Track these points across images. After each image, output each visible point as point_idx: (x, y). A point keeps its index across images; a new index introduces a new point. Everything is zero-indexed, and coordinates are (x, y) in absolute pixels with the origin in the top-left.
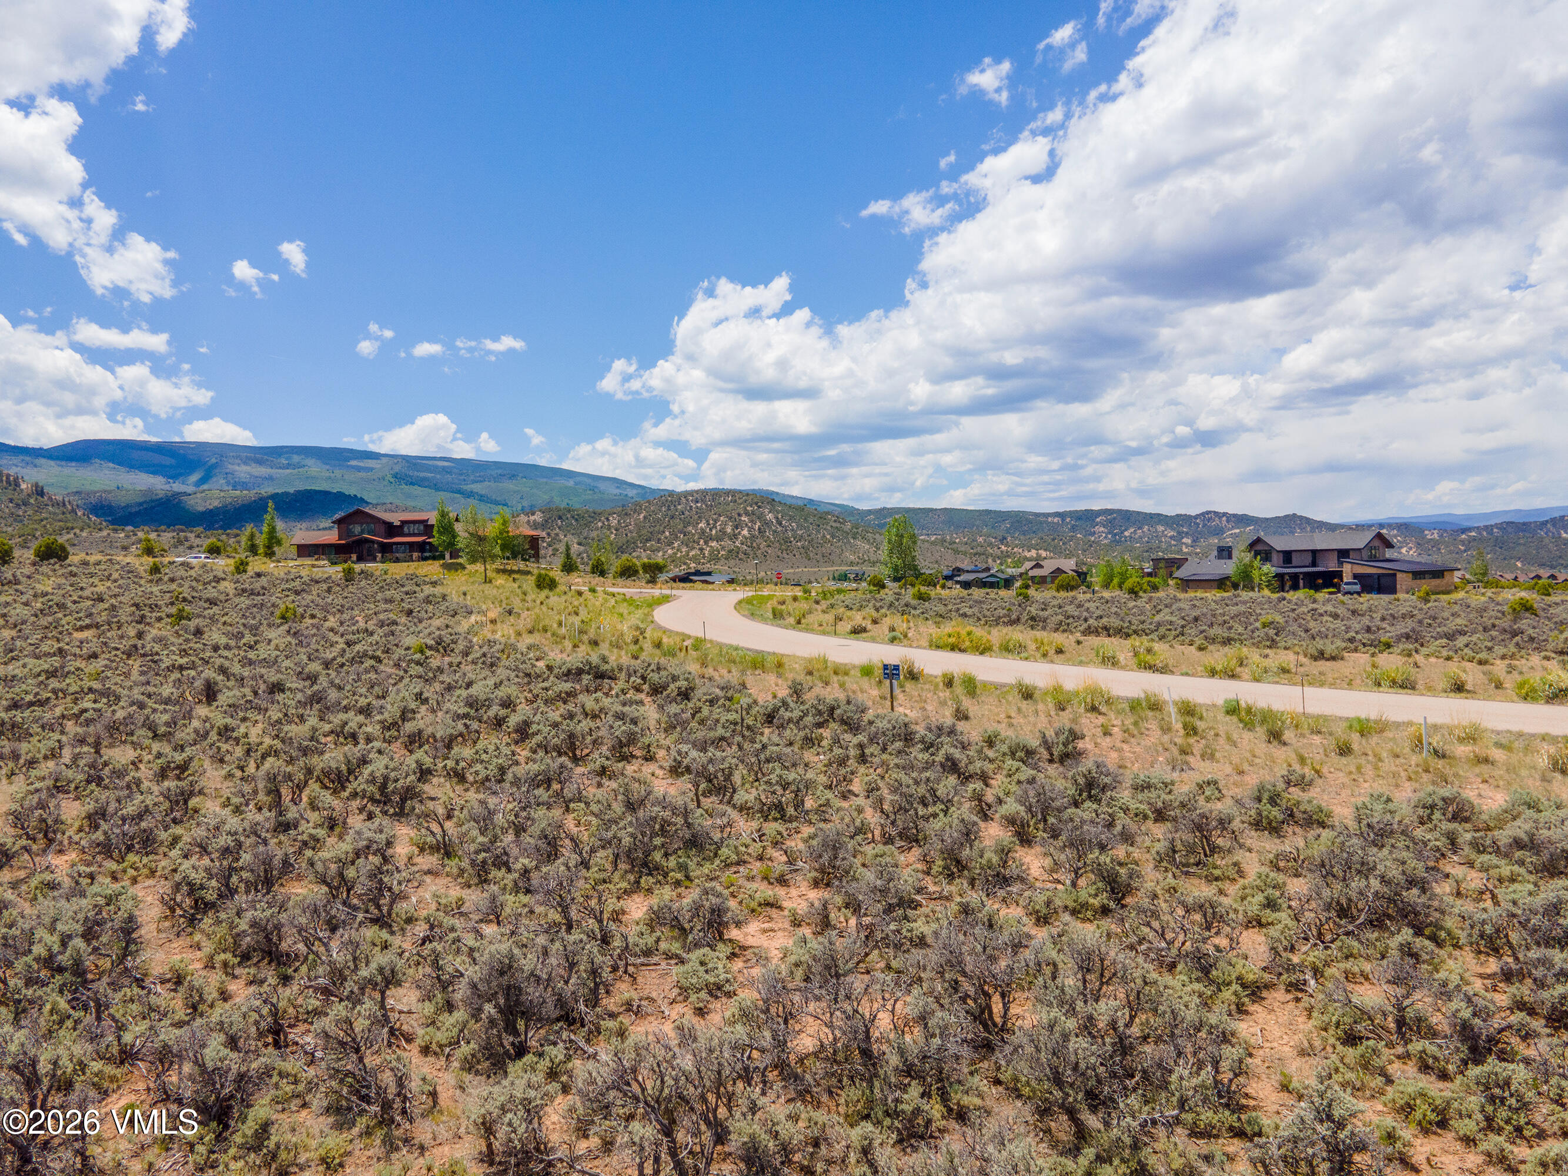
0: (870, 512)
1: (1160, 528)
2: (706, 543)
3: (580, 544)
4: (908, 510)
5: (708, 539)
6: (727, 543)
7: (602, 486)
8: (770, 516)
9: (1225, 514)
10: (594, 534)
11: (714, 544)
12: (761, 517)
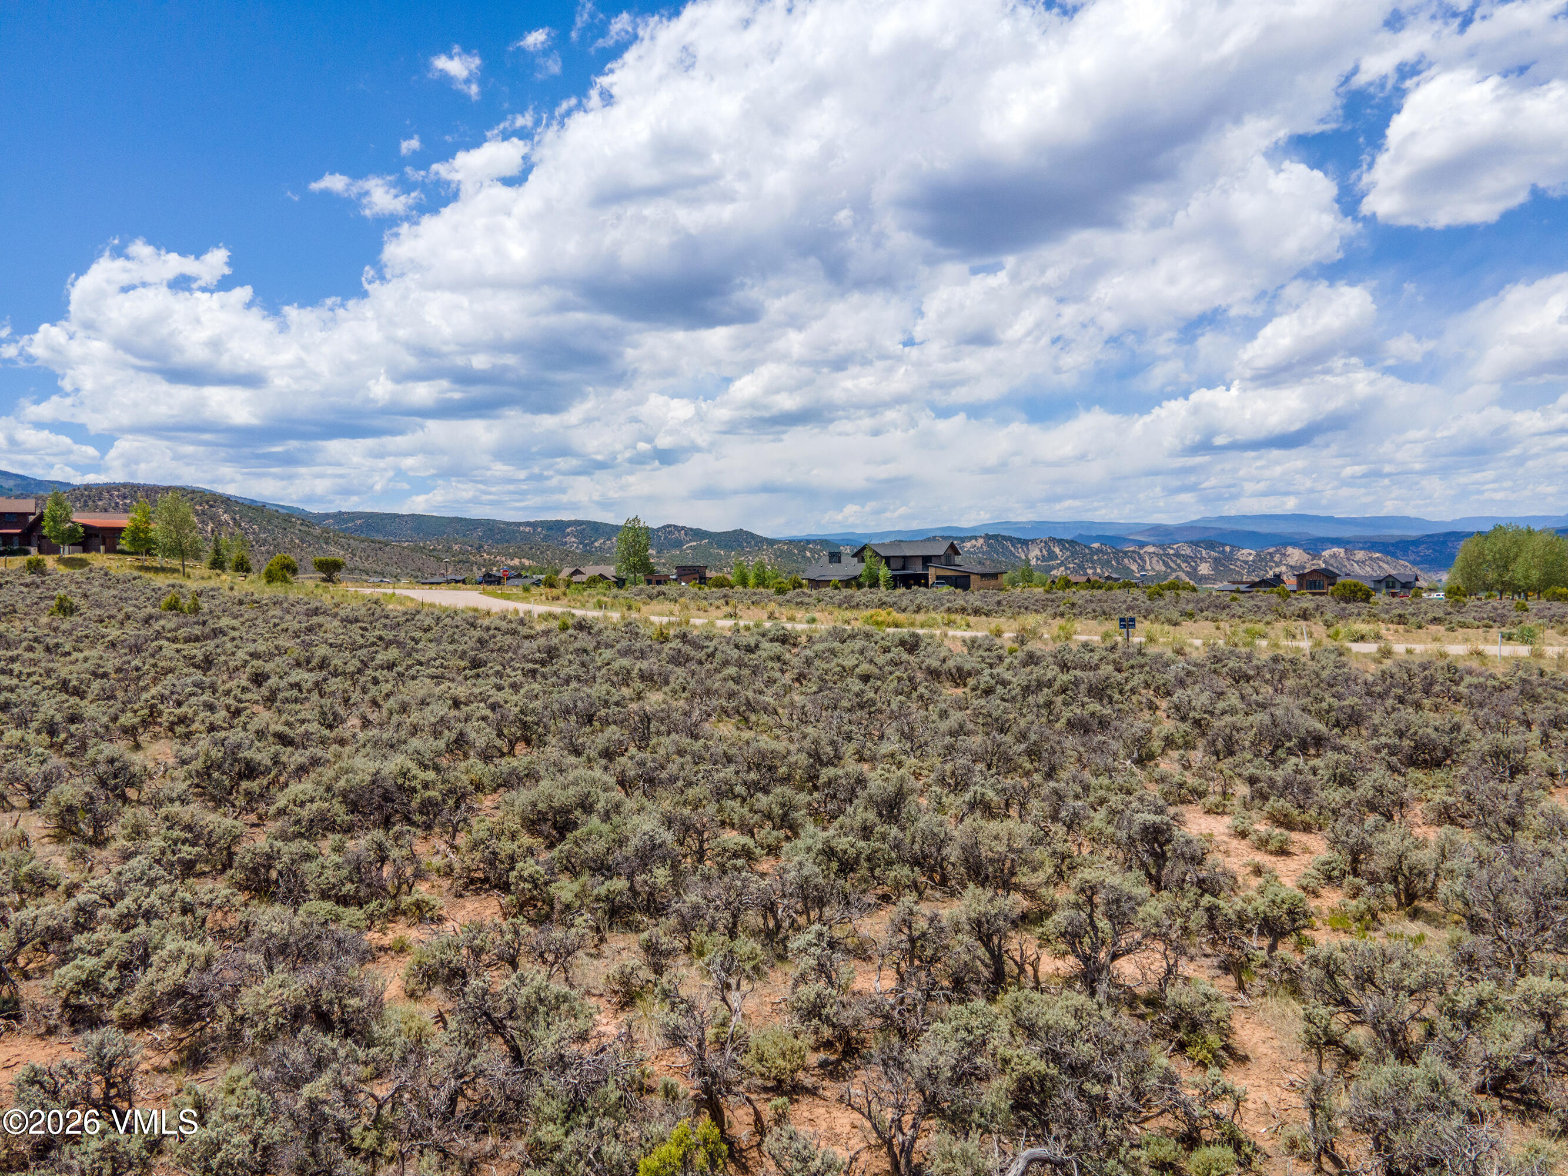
0: (327, 516)
4: (372, 515)
8: (225, 517)
9: (683, 528)
12: (214, 518)
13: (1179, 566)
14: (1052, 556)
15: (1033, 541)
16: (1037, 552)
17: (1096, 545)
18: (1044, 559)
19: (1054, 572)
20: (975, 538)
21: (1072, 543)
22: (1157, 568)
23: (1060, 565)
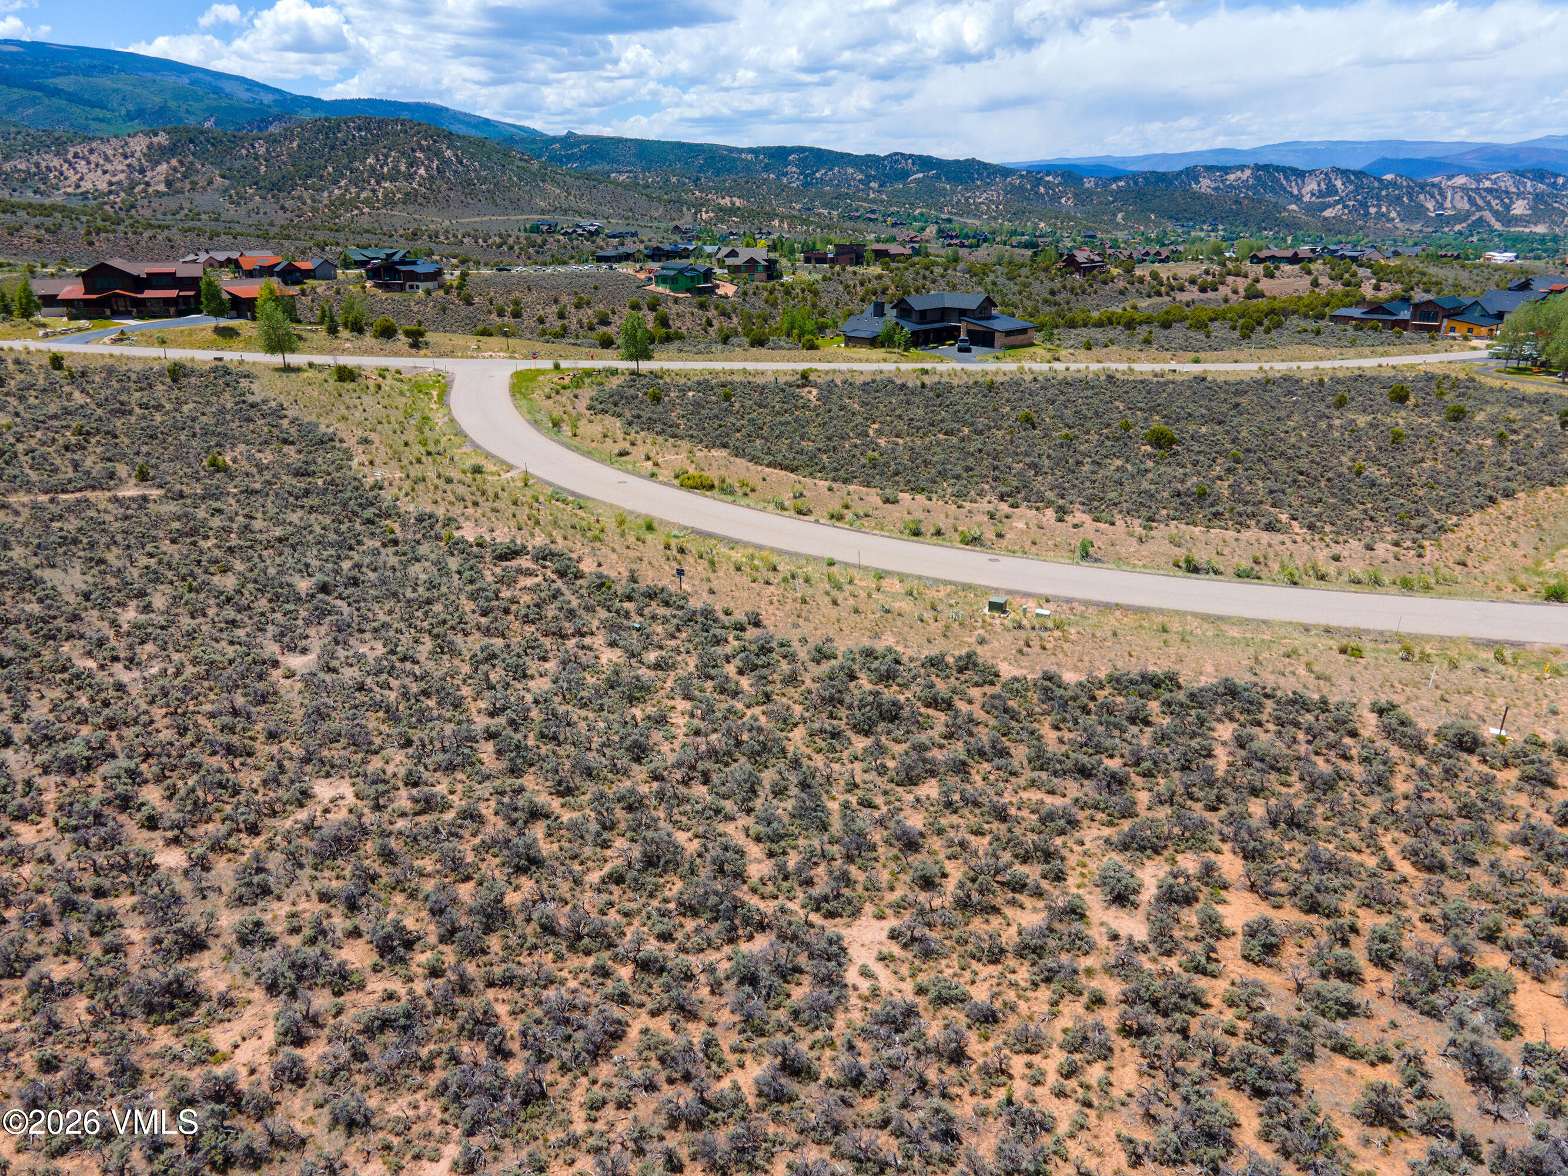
1: (850, 170)
2: (378, 183)
3: (223, 177)
5: (380, 179)
6: (402, 183)
7: (228, 87)
8: (448, 153)
10: (237, 165)
11: (387, 184)
12: (438, 154)
13: (1488, 203)
14: (1331, 190)
15: (1311, 172)
16: (1313, 186)
17: (1389, 177)
18: (1321, 194)
19: (1328, 213)
20: (1242, 168)
21: (1359, 174)
22: (1459, 205)
23: (1337, 202)
